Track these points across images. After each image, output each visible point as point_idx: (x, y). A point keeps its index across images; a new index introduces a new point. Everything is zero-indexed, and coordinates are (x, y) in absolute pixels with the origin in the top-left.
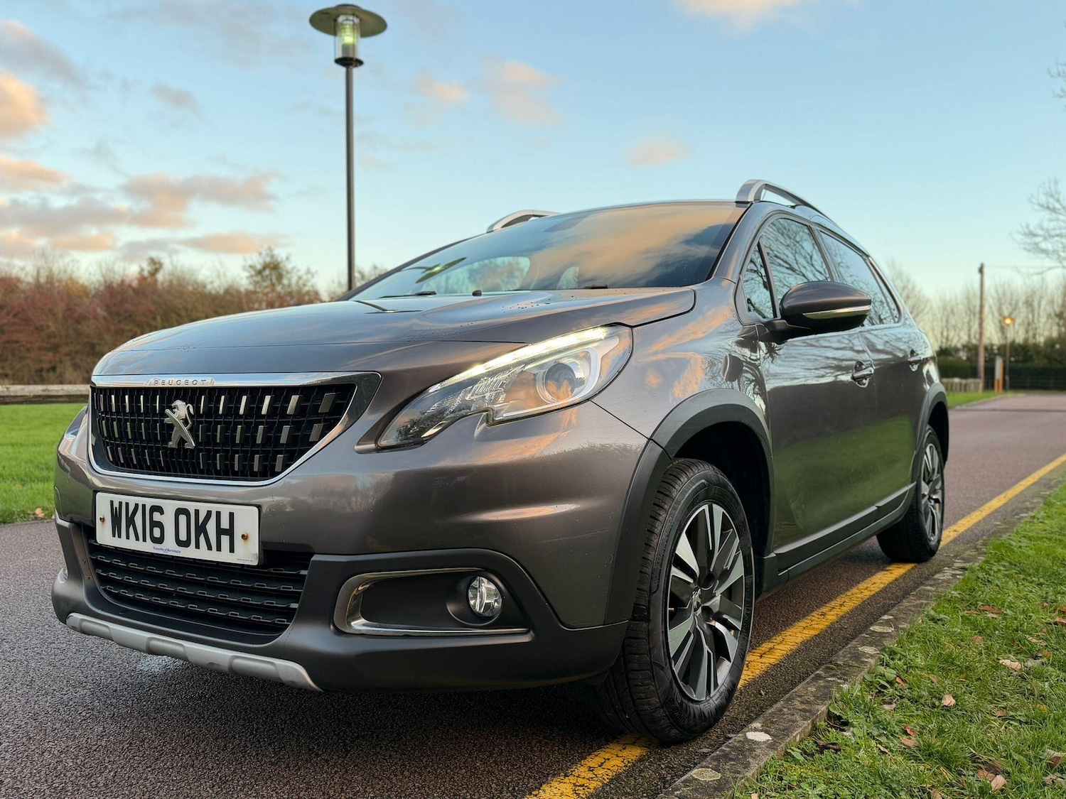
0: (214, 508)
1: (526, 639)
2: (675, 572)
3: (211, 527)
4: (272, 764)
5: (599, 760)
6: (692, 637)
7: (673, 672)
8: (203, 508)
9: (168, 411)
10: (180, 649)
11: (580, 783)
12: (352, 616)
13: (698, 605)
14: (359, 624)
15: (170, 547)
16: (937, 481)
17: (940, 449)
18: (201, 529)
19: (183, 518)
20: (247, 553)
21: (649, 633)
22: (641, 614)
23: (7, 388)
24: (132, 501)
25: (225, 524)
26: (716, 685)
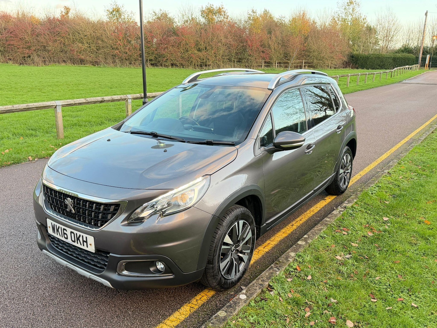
0: (82, 234)
1: (172, 277)
2: (223, 247)
3: (81, 239)
4: (105, 296)
5: (200, 296)
6: (229, 262)
7: (222, 274)
8: (79, 233)
9: (66, 200)
10: (75, 269)
11: (192, 307)
12: (123, 270)
13: (234, 250)
14: (125, 272)
15: (69, 241)
16: (349, 166)
17: (351, 154)
18: (78, 239)
19: (72, 234)
20: (92, 249)
21: (213, 268)
22: (210, 262)
23: (13, 106)
24: (58, 225)
25: (85, 239)
26: (239, 271)
